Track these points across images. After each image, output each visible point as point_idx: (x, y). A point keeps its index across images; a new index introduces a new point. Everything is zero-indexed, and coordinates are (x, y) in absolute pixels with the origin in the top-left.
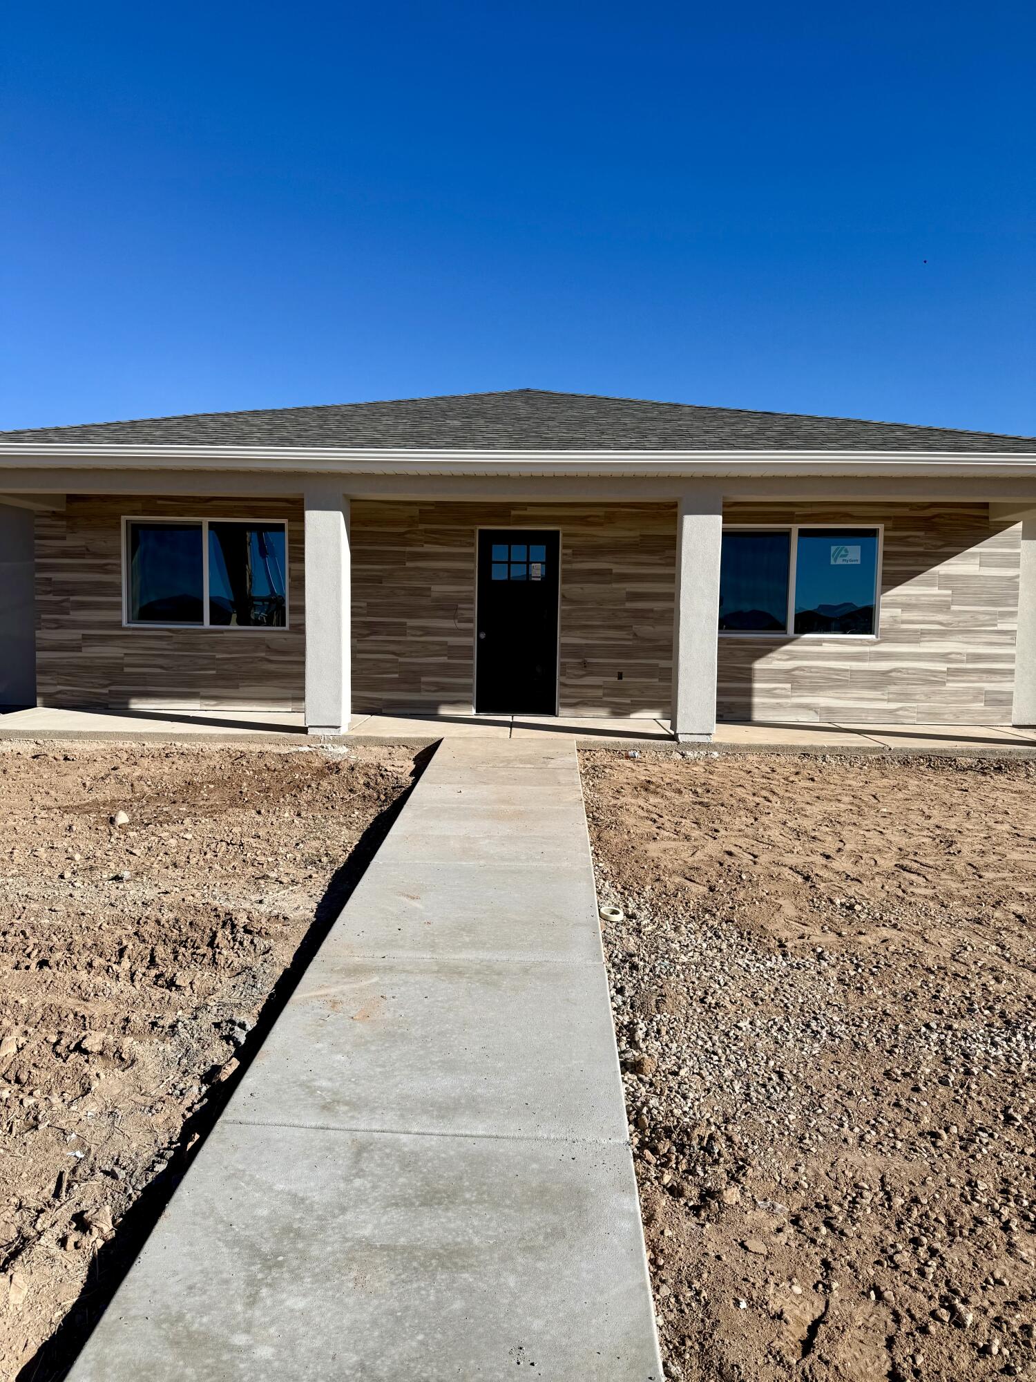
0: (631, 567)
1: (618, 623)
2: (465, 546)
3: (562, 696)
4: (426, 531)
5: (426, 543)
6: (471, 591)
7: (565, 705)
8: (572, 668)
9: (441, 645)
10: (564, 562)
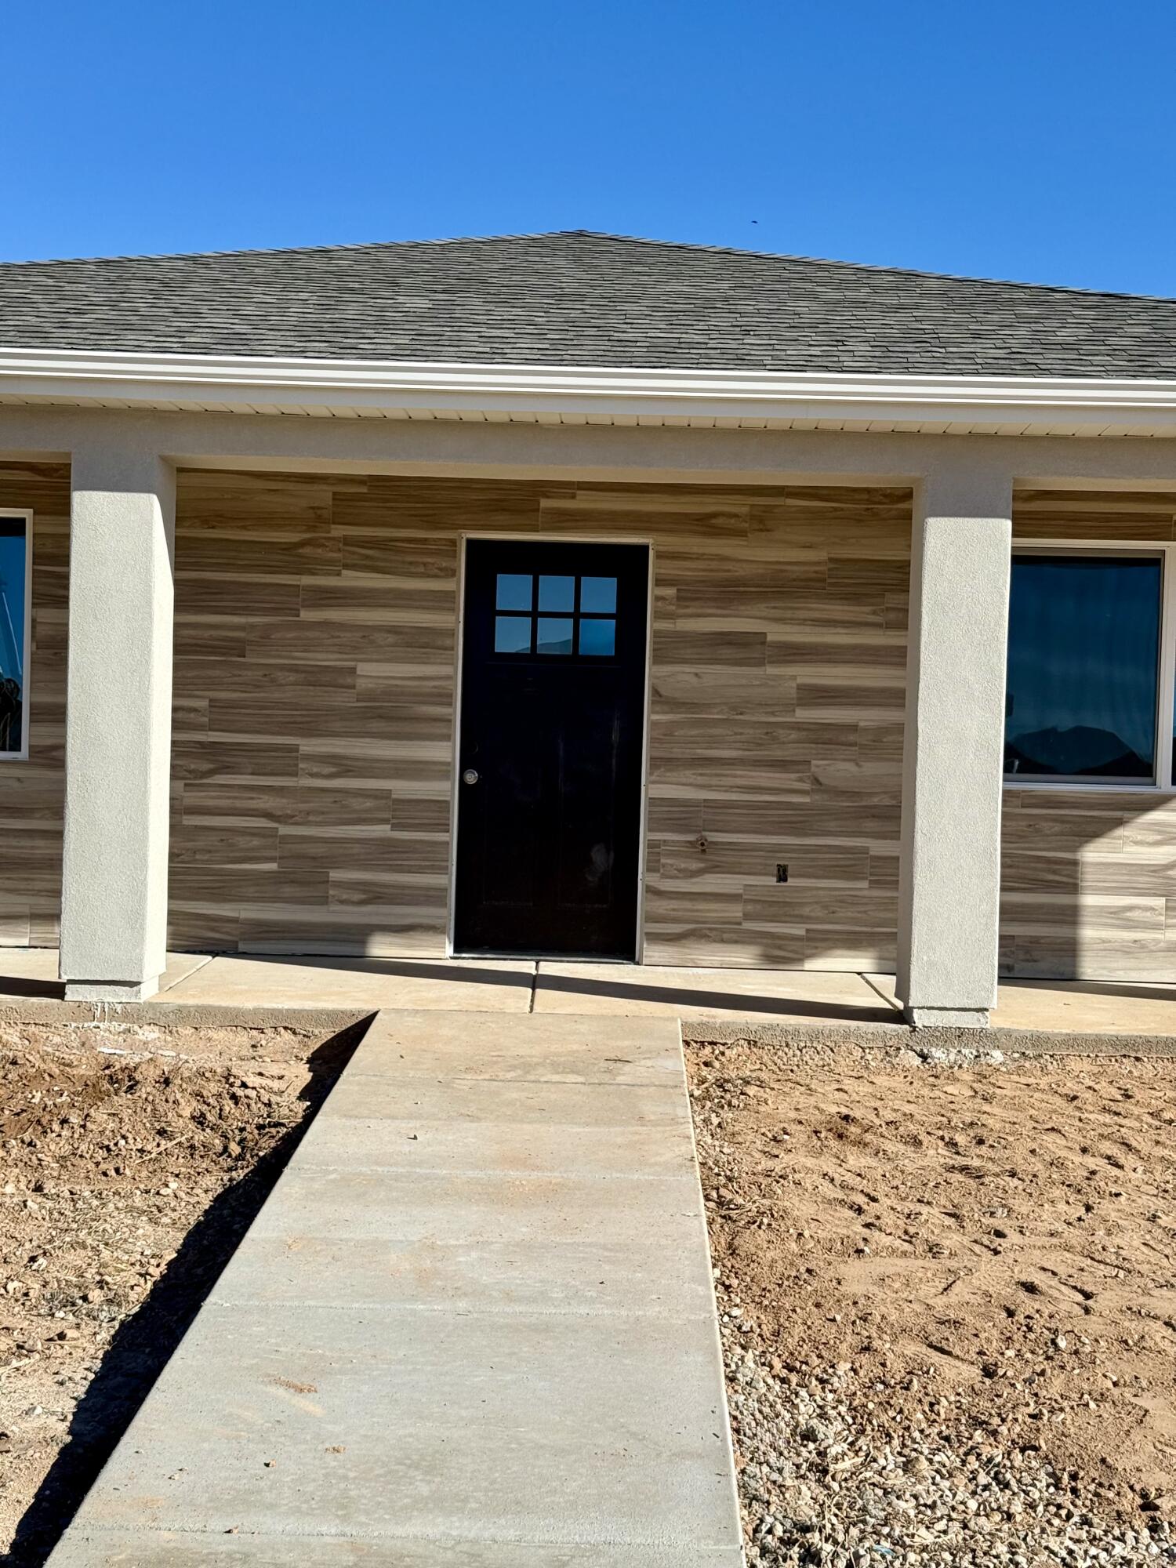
0: (808, 629)
1: (778, 753)
2: (436, 576)
3: (650, 918)
4: (347, 541)
5: (346, 566)
6: (448, 678)
7: (655, 938)
8: (672, 854)
9: (376, 797)
10: (658, 616)
